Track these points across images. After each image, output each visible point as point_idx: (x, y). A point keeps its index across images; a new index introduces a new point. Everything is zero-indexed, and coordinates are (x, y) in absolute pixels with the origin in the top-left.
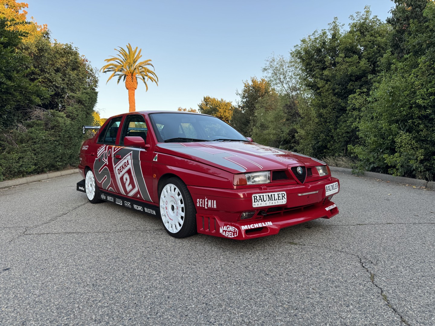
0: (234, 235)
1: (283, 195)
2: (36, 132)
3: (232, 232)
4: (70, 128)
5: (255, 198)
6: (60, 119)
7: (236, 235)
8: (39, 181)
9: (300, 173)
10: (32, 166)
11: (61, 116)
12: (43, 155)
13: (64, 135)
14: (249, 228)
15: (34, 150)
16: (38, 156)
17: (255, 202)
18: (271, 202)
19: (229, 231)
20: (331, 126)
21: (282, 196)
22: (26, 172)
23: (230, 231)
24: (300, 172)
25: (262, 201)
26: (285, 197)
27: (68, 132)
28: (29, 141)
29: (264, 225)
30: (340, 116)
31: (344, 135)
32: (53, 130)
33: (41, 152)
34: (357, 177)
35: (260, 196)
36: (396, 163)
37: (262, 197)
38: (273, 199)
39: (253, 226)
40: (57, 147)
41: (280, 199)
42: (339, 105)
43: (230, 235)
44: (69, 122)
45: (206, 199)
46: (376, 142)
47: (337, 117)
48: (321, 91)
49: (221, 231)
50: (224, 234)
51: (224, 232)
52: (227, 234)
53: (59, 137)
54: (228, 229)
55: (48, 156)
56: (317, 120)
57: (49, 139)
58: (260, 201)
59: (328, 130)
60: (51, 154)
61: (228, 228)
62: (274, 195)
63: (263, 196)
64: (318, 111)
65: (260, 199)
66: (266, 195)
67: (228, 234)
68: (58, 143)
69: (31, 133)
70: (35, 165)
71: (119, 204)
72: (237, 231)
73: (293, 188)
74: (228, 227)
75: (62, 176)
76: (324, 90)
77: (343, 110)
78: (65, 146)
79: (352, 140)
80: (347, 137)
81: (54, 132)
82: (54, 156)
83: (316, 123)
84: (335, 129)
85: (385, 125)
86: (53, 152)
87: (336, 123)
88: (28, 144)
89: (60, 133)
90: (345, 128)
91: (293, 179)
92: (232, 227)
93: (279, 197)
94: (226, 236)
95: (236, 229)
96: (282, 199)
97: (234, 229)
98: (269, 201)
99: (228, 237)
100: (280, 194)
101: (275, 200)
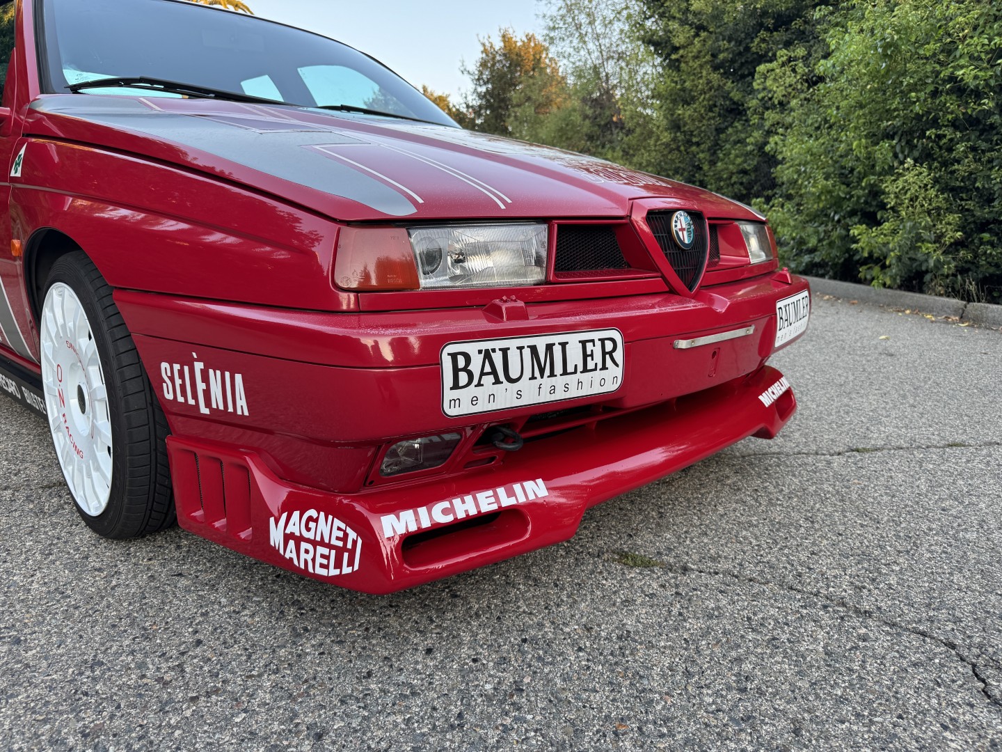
0: (338, 565)
1: (609, 346)
3: (330, 546)
5: (461, 362)
7: (351, 563)
9: (682, 242)
14: (426, 524)
17: (456, 386)
18: (547, 382)
19: (314, 543)
21: (604, 353)
23: (322, 543)
24: (686, 238)
25: (497, 381)
26: (619, 355)
29: (506, 502)
35: (487, 355)
36: (884, 250)
37: (497, 358)
38: (558, 369)
39: (445, 512)
41: (591, 365)
42: (726, 96)
45: (199, 366)
46: (830, 192)
47: (719, 131)
48: (682, 56)
49: (276, 536)
50: (290, 553)
51: (292, 543)
52: (303, 556)
54: (308, 529)
56: (666, 137)
58: (488, 380)
59: (694, 166)
61: (312, 525)
62: (564, 345)
63: (505, 351)
64: (671, 111)
65: (488, 369)
66: (521, 348)
67: (309, 557)
72: (355, 542)
73: (656, 311)
74: (310, 519)
76: (690, 55)
77: (736, 111)
83: (663, 144)
84: (713, 163)
85: (859, 146)
87: (715, 147)
90: (739, 160)
91: (653, 268)
92: (330, 517)
93: (585, 356)
94: (302, 566)
95: (349, 530)
96: (600, 366)
97: (341, 534)
98: (533, 378)
99: (311, 570)
100: (593, 341)
101: (565, 373)
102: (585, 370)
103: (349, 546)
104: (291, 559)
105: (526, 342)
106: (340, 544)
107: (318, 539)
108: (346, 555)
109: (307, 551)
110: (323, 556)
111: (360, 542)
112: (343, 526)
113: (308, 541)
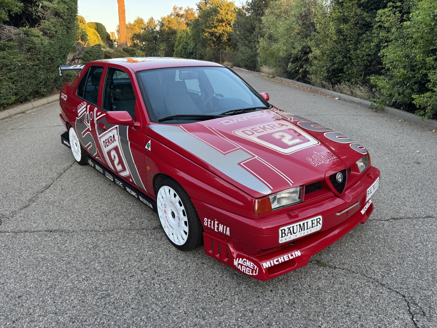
0: (252, 272)
1: (318, 220)
2: (9, 57)
3: (250, 268)
4: (50, 49)
5: (283, 231)
6: (35, 39)
7: (256, 273)
8: (24, 113)
9: (339, 182)
10: (12, 97)
11: (37, 35)
12: (23, 83)
13: (43, 58)
14: (272, 265)
15: (12, 78)
16: (18, 84)
17: (282, 237)
18: (303, 232)
20: (350, 46)
21: (317, 222)
22: (7, 104)
23: (248, 267)
24: (340, 180)
25: (291, 234)
26: (321, 222)
27: (48, 54)
28: (3, 68)
29: (291, 257)
30: (363, 34)
31: (364, 58)
32: (30, 53)
33: (20, 80)
34: (375, 114)
35: (289, 229)
36: (426, 105)
37: (291, 229)
38: (306, 228)
39: (277, 261)
40: (38, 72)
41: (314, 226)
42: (363, 19)
43: (247, 271)
44: (47, 41)
45: (216, 222)
46: (405, 75)
47: (359, 35)
49: (236, 263)
50: (239, 267)
51: (240, 266)
52: (243, 269)
53: (38, 60)
54: (244, 263)
55: (29, 83)
56: (335, 38)
57: (26, 64)
58: (289, 234)
59: (347, 50)
60: (33, 81)
61: (245, 262)
63: (293, 227)
64: (338, 26)
65: (289, 232)
66: (297, 226)
67: (245, 269)
68: (37, 68)
69: (4, 58)
70: (16, 94)
71: (110, 178)
72: (256, 269)
74: (244, 261)
75: (49, 103)
77: (367, 26)
78: (47, 69)
79: (373, 64)
80: (368, 60)
81: (31, 55)
82: (36, 82)
83: (334, 41)
84: (355, 50)
86: (34, 78)
87: (357, 42)
88: (3, 72)
89: (39, 56)
91: (330, 191)
92: (250, 262)
93: (312, 224)
94: (243, 271)
95: (255, 265)
96: (316, 225)
97: (253, 266)
98: (300, 232)
99: (245, 272)
100: (314, 220)
101: (307, 229)
102: (312, 227)
103: (255, 269)
104: (240, 269)
105: (298, 224)
106: (253, 268)
107: (247, 266)
108: (254, 271)
109: (244, 268)
110: (248, 270)
111: (258, 269)
112: (253, 264)
113: (244, 266)
